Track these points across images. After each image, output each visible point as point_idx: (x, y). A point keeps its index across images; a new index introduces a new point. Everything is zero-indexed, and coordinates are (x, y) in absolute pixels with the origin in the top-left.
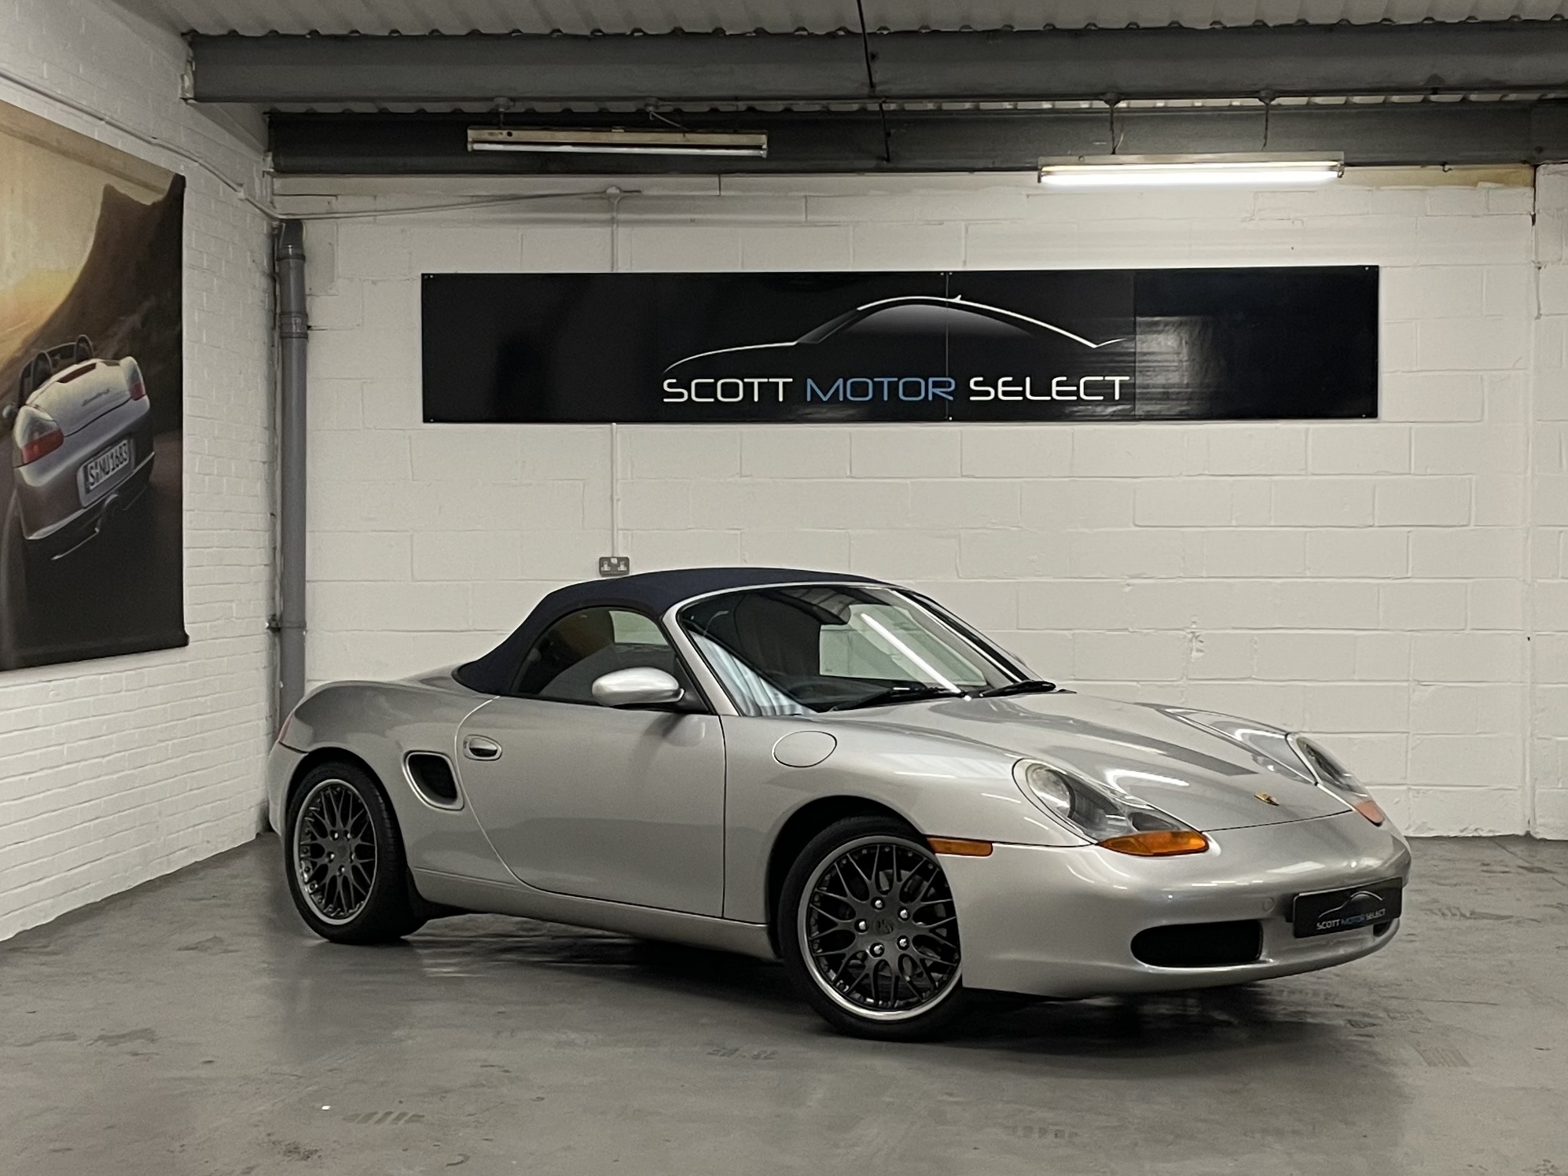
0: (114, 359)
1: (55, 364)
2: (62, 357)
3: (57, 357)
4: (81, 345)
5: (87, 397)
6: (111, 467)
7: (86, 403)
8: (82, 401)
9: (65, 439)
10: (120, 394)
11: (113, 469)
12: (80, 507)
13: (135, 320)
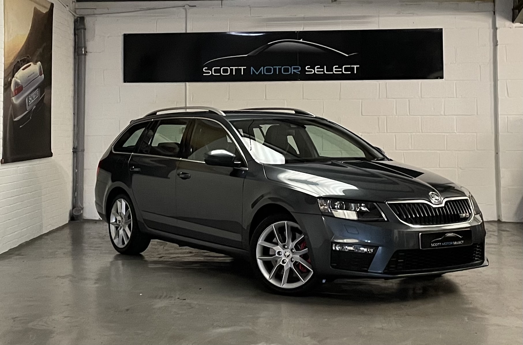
0: (35, 63)
1: (21, 64)
2: (23, 62)
3: (22, 62)
4: (28, 58)
5: (29, 75)
6: (34, 98)
7: (28, 77)
8: (28, 76)
9: (23, 88)
10: (36, 74)
11: (35, 98)
12: (27, 110)
13: (40, 50)
